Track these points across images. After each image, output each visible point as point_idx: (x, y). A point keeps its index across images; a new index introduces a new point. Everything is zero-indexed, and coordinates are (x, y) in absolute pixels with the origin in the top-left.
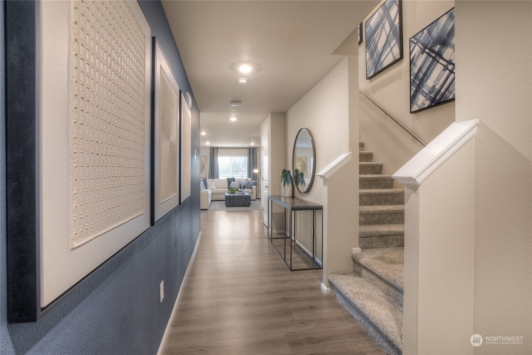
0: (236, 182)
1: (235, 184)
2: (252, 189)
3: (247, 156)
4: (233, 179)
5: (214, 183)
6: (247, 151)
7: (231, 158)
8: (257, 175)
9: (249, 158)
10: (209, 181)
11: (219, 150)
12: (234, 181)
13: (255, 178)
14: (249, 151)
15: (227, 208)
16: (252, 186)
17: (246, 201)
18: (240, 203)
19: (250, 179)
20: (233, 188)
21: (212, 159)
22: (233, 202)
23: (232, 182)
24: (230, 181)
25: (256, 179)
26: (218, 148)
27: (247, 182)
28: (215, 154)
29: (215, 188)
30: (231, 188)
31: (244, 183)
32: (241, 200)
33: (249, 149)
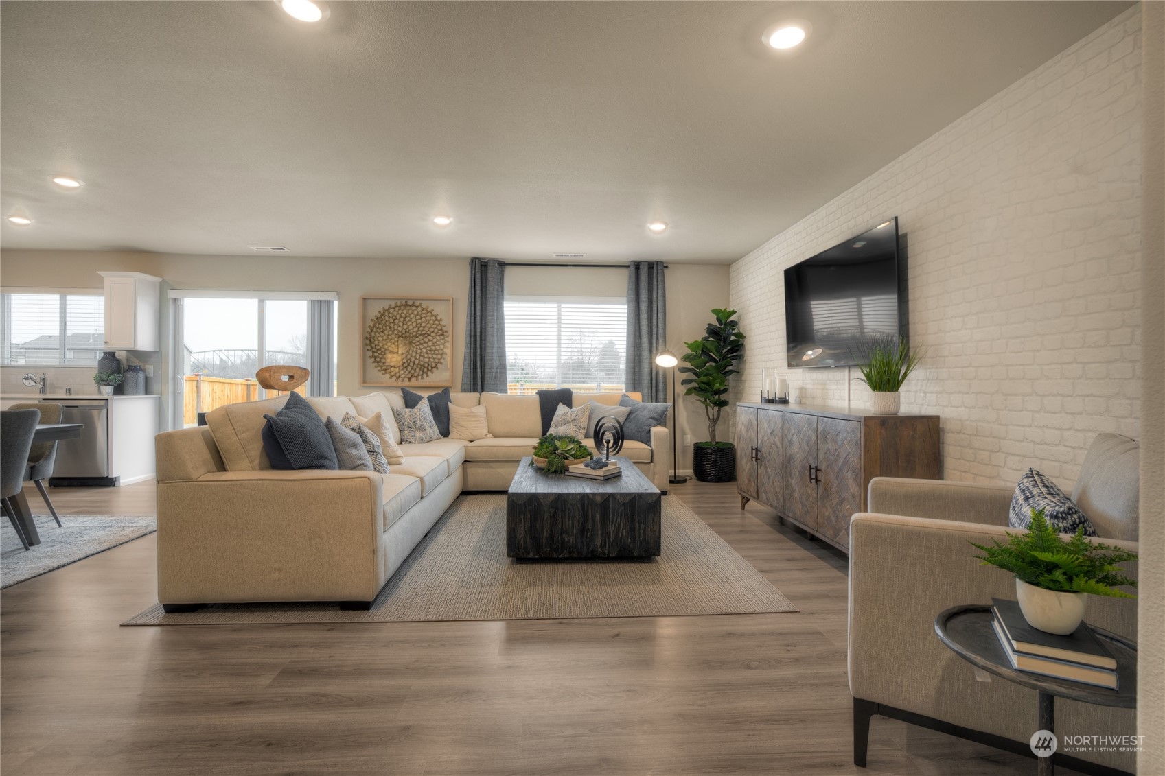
0: (576, 408)
1: (570, 418)
2: (648, 442)
3: (625, 299)
4: (565, 397)
5: (481, 410)
6: (622, 279)
7: (559, 307)
8: (665, 379)
9: (633, 305)
10: (462, 404)
11: (509, 271)
12: (569, 403)
13: (657, 391)
14: (633, 279)
15: (518, 566)
16: (650, 426)
17: (633, 529)
18: (598, 542)
19: (636, 397)
20: (557, 443)
21: (478, 308)
22: (552, 534)
23: (562, 409)
24: (551, 402)
25: (661, 395)
26: (502, 264)
27: (626, 409)
28: (490, 288)
29: (485, 431)
30: (553, 438)
31: (612, 414)
32: (604, 524)
33: (632, 268)
